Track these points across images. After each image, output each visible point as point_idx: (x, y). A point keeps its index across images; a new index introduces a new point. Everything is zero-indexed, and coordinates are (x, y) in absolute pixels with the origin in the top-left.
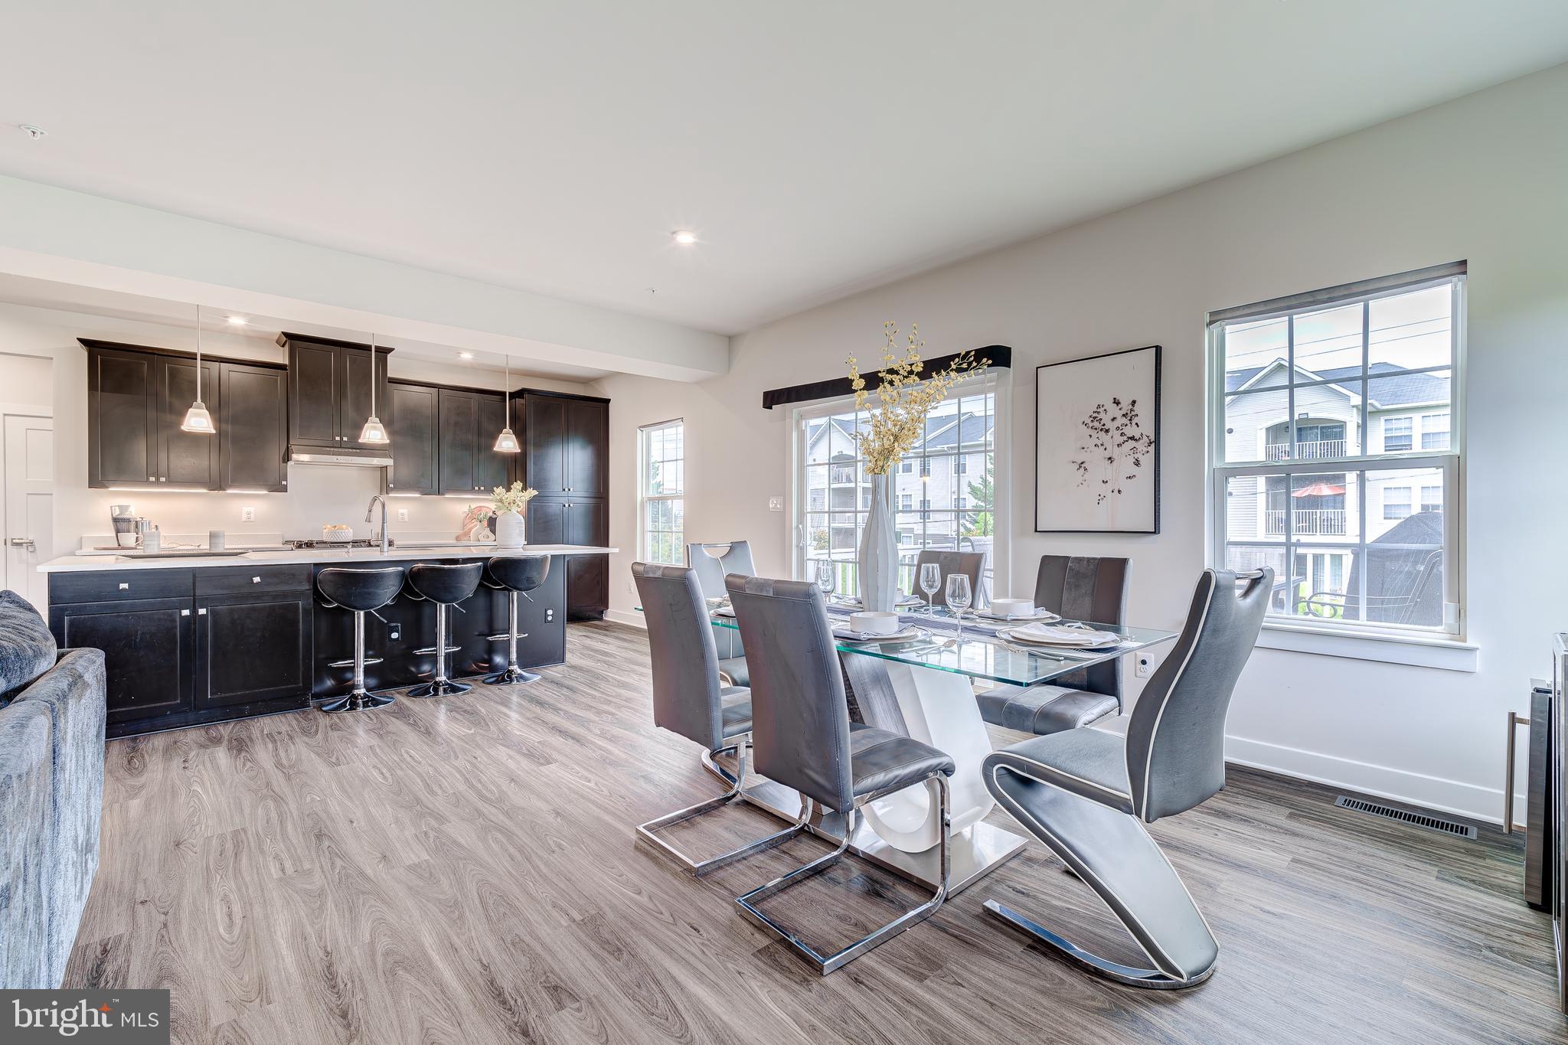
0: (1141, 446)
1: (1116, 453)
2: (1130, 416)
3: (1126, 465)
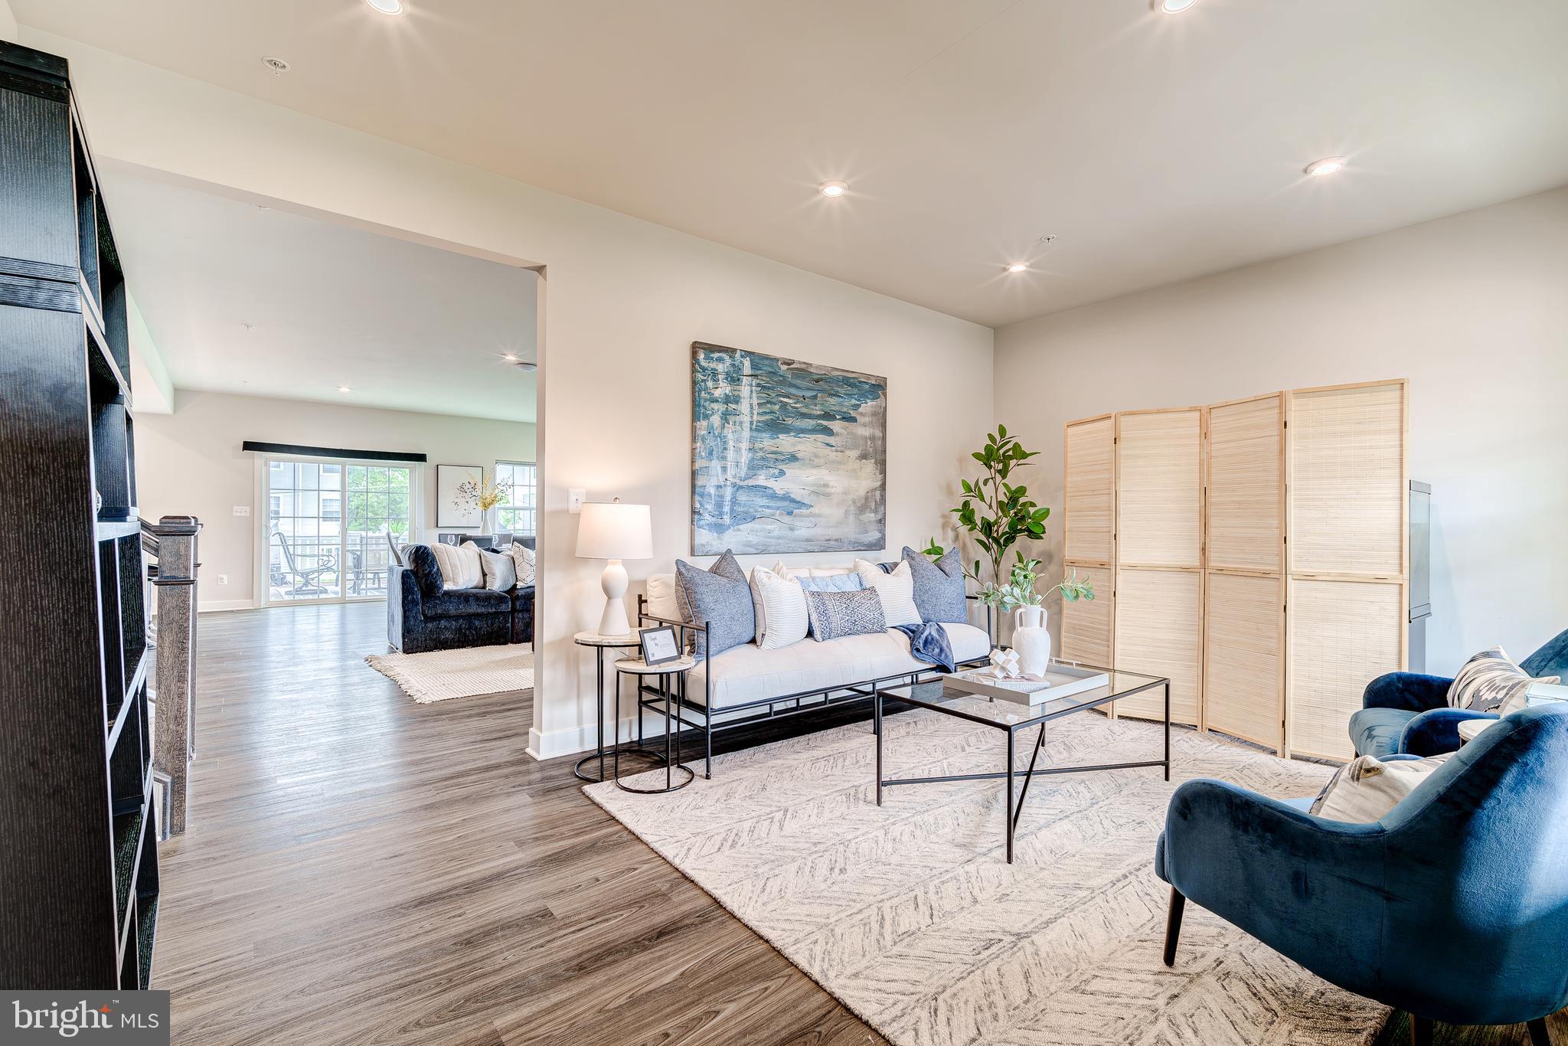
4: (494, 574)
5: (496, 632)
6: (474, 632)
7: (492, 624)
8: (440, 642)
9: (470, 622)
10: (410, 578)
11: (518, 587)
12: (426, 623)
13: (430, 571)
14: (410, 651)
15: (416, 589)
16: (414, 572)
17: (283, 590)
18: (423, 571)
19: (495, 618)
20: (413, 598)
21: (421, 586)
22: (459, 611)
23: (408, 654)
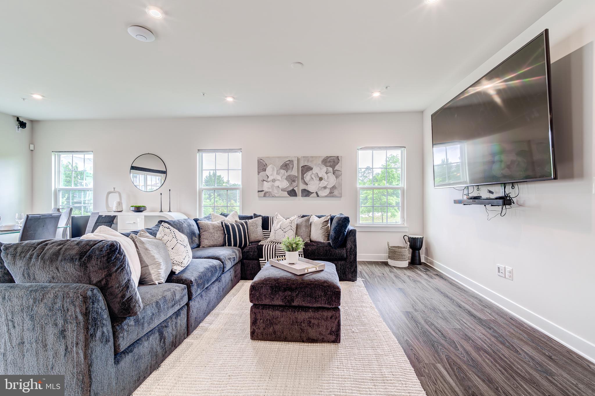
11: (177, 272)
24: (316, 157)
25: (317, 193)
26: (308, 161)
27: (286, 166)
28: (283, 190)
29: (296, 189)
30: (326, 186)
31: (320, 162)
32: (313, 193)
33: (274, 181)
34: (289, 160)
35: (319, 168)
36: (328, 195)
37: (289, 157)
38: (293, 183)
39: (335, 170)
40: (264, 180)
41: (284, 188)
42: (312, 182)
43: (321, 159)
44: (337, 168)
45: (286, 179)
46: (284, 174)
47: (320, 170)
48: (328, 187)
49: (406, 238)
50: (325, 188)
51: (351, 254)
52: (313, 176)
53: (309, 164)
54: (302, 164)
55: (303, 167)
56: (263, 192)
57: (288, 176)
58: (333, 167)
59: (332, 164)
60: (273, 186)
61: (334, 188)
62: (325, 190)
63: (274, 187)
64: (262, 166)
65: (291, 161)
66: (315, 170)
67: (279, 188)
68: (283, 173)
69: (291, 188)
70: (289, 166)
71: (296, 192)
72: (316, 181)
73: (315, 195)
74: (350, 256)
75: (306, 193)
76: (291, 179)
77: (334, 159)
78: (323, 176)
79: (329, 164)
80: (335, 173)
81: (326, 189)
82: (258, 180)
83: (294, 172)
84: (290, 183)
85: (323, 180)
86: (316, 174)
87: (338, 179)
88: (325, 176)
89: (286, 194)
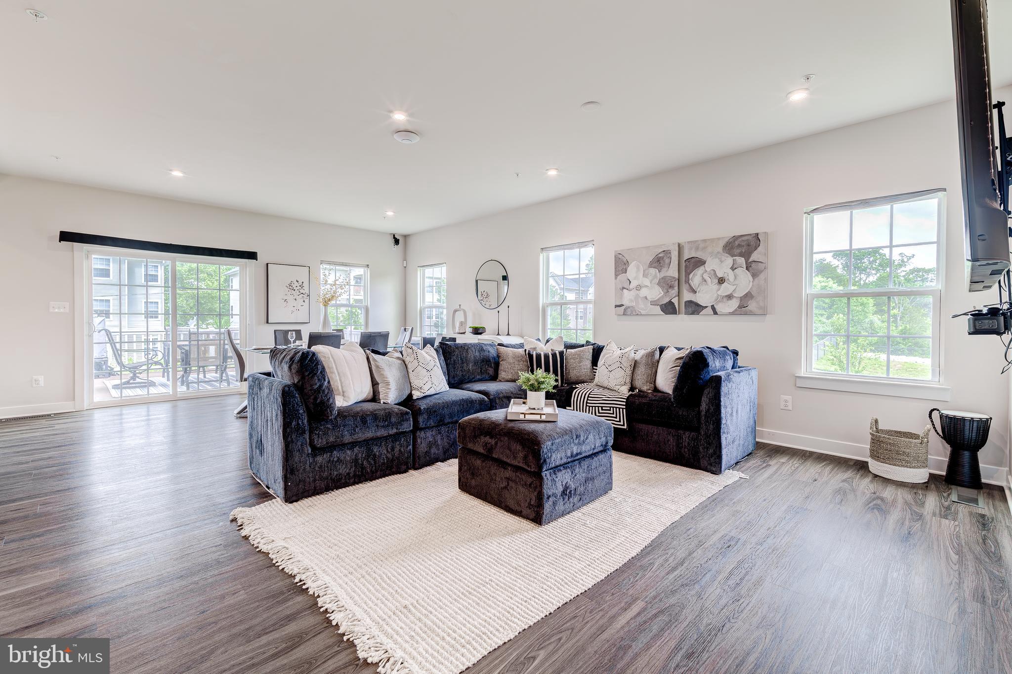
0: (305, 296)
1: (297, 298)
2: (302, 286)
3: (300, 302)
4: (388, 384)
5: (398, 458)
6: (372, 462)
7: (393, 449)
8: (333, 480)
9: (369, 451)
10: (294, 397)
11: (415, 397)
12: (314, 455)
13: (321, 386)
14: (294, 498)
15: (301, 411)
16: (299, 387)
17: (110, 382)
18: (311, 386)
19: (396, 441)
20: (298, 424)
21: (307, 407)
22: (355, 437)
23: (291, 502)
24: (712, 240)
25: (713, 308)
26: (697, 249)
27: (659, 262)
28: (654, 303)
29: (675, 301)
30: (731, 294)
31: (720, 249)
32: (706, 307)
33: (639, 288)
34: (664, 251)
35: (717, 260)
36: (736, 310)
37: (663, 246)
38: (670, 290)
39: (750, 260)
40: (624, 288)
41: (655, 299)
42: (703, 288)
43: (722, 243)
44: (754, 257)
45: (659, 284)
46: (655, 276)
47: (720, 264)
48: (735, 295)
49: (935, 415)
50: (730, 297)
51: (708, 422)
52: (706, 276)
53: (699, 255)
54: (686, 256)
55: (689, 260)
56: (623, 308)
57: (662, 278)
58: (746, 255)
59: (743, 251)
60: (637, 296)
61: (748, 296)
62: (730, 302)
63: (640, 299)
64: (621, 265)
65: (667, 253)
66: (709, 266)
67: (647, 299)
68: (654, 273)
69: (666, 300)
70: (664, 261)
71: (675, 306)
72: (713, 285)
73: (709, 310)
74: (706, 425)
75: (694, 308)
76: (666, 284)
77: (748, 240)
78: (726, 275)
79: (737, 251)
80: (751, 266)
81: (731, 299)
82: (616, 289)
83: (672, 271)
84: (666, 291)
85: (725, 283)
86: (712, 272)
87: (756, 280)
88: (730, 275)
89: (658, 310)
